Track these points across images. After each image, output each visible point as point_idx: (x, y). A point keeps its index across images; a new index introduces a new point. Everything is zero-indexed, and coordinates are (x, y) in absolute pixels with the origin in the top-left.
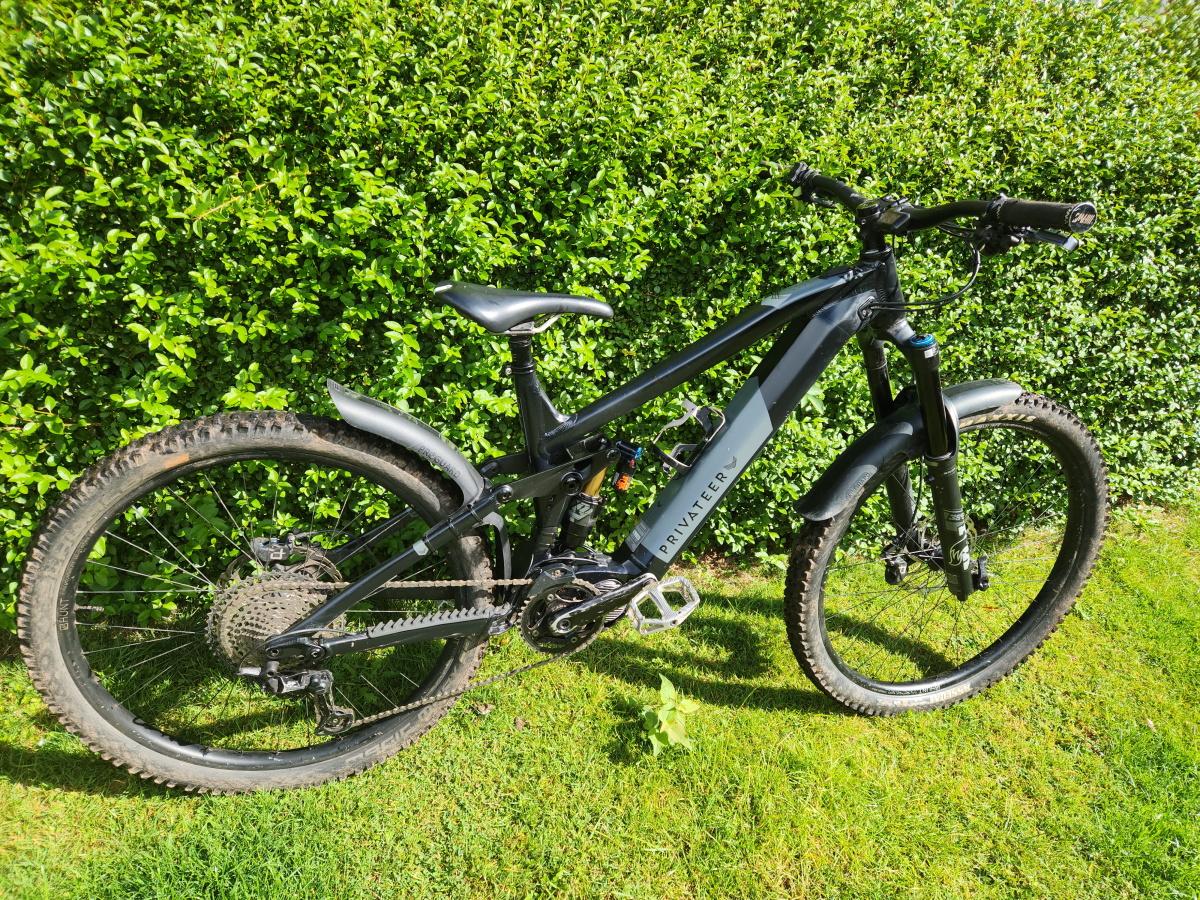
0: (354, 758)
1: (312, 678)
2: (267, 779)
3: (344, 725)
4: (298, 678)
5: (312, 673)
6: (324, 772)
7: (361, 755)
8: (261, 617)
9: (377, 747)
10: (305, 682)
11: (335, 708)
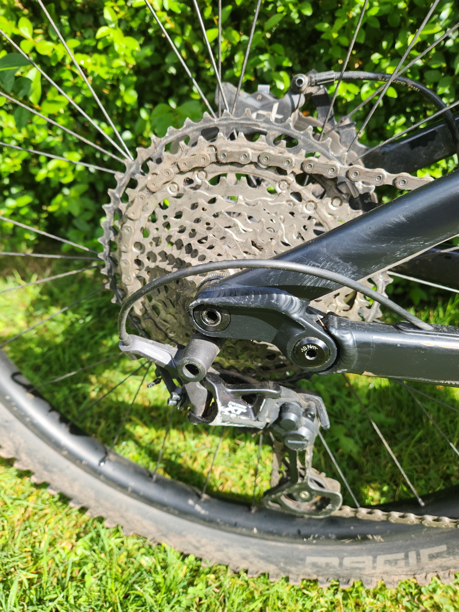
0: (321, 560)
1: (284, 408)
2: (180, 534)
3: (320, 507)
4: (253, 400)
5: (289, 396)
6: (267, 560)
7: (334, 561)
8: (201, 228)
9: (367, 560)
10: (268, 414)
11: (311, 473)
